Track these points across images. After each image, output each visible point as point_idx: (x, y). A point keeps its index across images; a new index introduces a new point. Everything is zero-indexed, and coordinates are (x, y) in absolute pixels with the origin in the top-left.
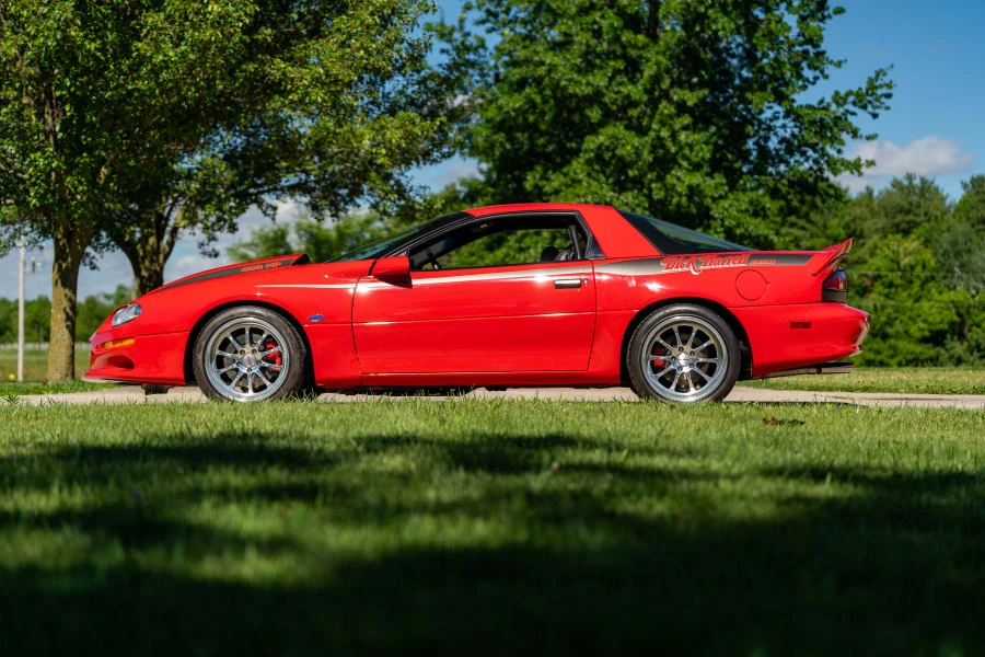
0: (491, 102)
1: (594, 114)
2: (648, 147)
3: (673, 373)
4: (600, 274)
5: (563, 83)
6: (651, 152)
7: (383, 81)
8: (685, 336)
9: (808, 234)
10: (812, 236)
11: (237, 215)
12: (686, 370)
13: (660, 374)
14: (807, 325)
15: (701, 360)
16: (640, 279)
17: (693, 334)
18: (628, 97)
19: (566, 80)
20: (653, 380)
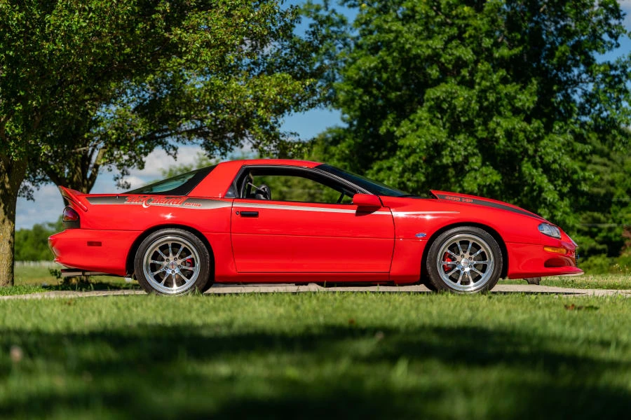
0: (350, 64)
1: (434, 71)
2: (475, 97)
5: (408, 46)
6: (477, 102)
7: (262, 46)
9: (609, 170)
10: (613, 171)
11: (146, 154)
18: (459, 58)
19: (410, 44)
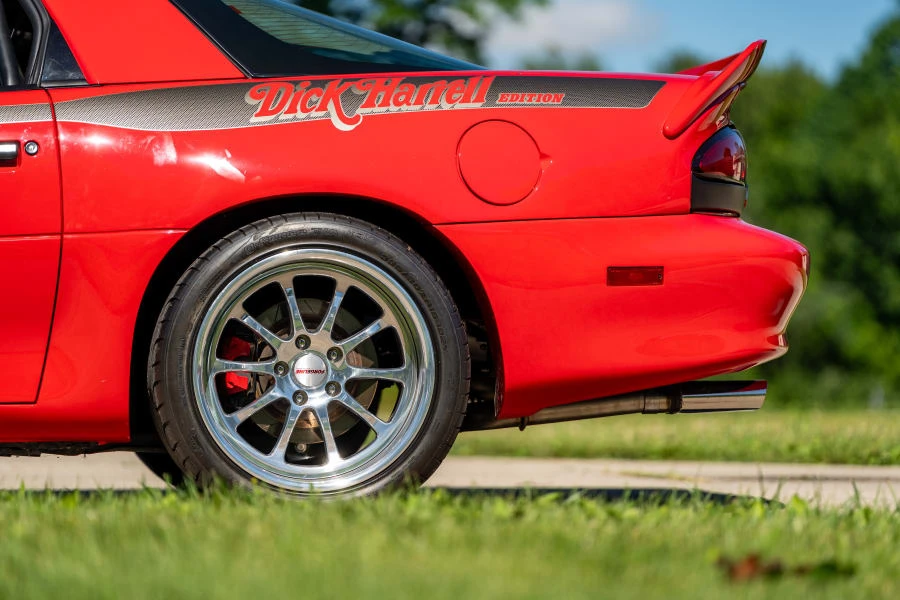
3: (279, 409)
4: (73, 128)
8: (314, 307)
12: (318, 400)
13: (242, 415)
14: (651, 274)
15: (356, 373)
16: (184, 141)
17: (337, 300)
20: (223, 429)
